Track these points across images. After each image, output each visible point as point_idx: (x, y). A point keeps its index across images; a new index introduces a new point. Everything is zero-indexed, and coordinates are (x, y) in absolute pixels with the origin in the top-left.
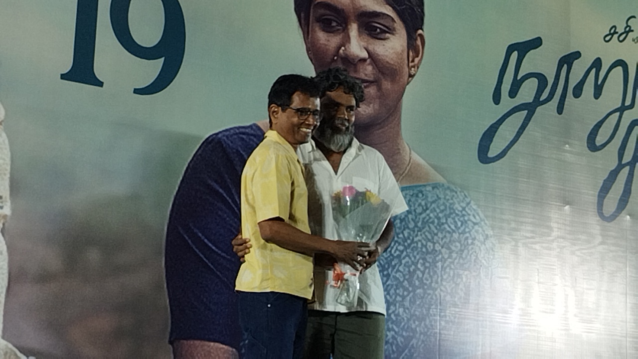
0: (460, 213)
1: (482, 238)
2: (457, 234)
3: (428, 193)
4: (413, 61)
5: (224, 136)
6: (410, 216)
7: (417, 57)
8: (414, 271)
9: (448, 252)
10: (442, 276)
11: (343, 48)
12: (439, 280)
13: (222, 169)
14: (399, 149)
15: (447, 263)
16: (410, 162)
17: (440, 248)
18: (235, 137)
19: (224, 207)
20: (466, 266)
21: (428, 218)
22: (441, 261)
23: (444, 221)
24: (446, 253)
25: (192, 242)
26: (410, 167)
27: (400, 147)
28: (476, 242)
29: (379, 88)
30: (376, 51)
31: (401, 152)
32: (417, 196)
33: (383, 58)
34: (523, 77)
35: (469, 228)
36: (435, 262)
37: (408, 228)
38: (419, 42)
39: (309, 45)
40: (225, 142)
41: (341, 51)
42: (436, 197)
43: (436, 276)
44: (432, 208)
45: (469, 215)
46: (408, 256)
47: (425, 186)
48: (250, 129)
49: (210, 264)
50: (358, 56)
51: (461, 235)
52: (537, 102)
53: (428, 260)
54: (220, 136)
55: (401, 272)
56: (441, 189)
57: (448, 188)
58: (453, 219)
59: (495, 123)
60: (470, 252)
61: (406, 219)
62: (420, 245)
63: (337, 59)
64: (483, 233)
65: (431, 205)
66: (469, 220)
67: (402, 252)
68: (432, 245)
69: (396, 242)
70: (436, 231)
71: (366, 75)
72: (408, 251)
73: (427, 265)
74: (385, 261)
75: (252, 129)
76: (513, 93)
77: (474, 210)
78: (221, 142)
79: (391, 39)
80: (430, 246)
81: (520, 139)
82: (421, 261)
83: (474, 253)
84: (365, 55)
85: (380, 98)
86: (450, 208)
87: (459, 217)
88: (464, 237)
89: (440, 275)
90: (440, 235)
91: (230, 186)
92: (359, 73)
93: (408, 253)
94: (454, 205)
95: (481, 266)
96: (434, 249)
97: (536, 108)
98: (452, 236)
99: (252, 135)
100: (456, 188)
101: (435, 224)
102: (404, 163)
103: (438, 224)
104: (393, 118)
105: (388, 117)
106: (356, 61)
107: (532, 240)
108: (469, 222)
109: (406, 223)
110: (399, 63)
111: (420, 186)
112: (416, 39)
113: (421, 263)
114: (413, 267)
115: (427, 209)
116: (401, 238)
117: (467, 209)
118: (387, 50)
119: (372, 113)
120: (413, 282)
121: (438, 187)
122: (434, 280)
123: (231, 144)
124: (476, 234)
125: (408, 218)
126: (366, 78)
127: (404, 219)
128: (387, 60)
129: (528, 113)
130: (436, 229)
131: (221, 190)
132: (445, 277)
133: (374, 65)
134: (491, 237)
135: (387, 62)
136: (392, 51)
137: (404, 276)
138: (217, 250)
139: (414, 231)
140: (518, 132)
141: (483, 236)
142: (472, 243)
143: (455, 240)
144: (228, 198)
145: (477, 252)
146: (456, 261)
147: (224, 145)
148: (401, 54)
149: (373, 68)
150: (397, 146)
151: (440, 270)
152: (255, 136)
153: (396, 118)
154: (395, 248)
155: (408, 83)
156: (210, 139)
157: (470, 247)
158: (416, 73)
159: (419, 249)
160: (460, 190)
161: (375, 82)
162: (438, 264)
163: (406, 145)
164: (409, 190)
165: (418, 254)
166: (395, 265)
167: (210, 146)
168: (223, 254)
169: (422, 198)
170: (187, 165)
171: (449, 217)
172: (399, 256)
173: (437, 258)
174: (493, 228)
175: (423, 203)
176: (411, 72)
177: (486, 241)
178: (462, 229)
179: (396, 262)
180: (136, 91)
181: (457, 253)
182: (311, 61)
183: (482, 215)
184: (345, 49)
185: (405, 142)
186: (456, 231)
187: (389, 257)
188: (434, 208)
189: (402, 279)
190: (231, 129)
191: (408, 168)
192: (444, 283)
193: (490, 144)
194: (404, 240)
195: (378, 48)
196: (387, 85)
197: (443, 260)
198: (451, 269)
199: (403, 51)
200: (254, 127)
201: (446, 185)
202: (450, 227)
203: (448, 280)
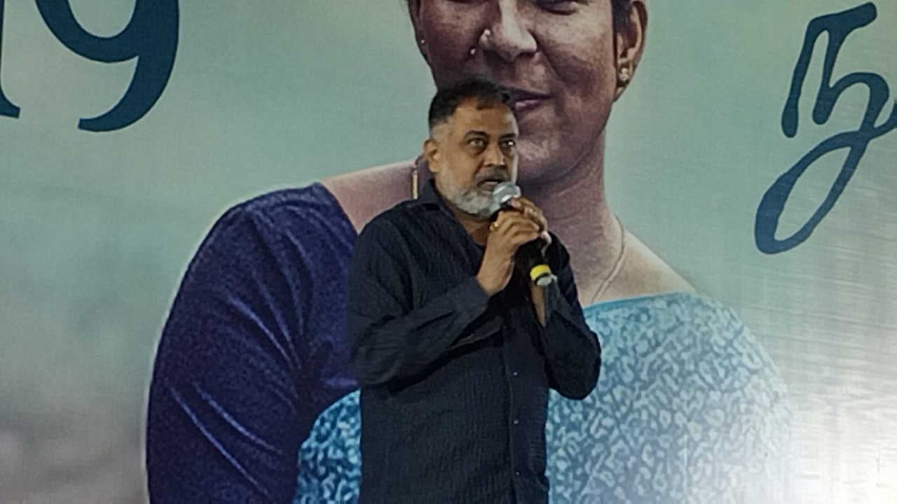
0: (722, 352)
1: (766, 401)
2: (719, 393)
3: (659, 312)
4: (624, 55)
5: (257, 208)
6: (625, 359)
7: (633, 46)
8: (635, 466)
9: (700, 427)
10: (689, 476)
11: (487, 32)
12: (685, 484)
13: (254, 274)
14: (601, 228)
15: (699, 450)
16: (622, 252)
17: (685, 420)
18: (279, 210)
19: (259, 348)
20: (737, 455)
21: (659, 362)
22: (688, 447)
23: (692, 367)
24: (697, 431)
25: (198, 417)
26: (624, 262)
27: (602, 224)
28: (755, 408)
29: (560, 109)
30: (552, 35)
31: (605, 233)
32: (638, 319)
33: (567, 49)
34: (841, 81)
35: (740, 381)
36: (675, 448)
37: (622, 383)
38: (635, 18)
39: (420, 28)
40: (260, 221)
41: (484, 38)
42: (674, 320)
43: (677, 477)
44: (667, 341)
45: (740, 354)
46: (622, 437)
47: (652, 299)
48: (308, 195)
49: (234, 462)
50: (516, 47)
51: (726, 395)
52: (869, 131)
53: (663, 445)
54: (249, 208)
55: (607, 469)
56: (683, 305)
57: (699, 302)
58: (710, 363)
59: (785, 174)
60: (744, 429)
61: (618, 365)
62: (645, 416)
63: (476, 53)
64: (768, 389)
65: (665, 338)
66: (741, 364)
67: (610, 430)
68: (668, 415)
69: (599, 410)
70: (675, 388)
71: (533, 84)
72: (624, 427)
73: (661, 454)
74: (578, 449)
75: (312, 194)
76: (821, 114)
77: (751, 345)
78: (252, 221)
79: (581, 12)
80: (665, 419)
81: (837, 203)
82: (648, 448)
83: (752, 430)
84: (530, 44)
85: (560, 129)
86: (703, 342)
87: (720, 360)
88: (731, 399)
89: (685, 473)
90: (684, 395)
91: (272, 307)
92: (520, 80)
93: (624, 433)
94: (710, 337)
95: (766, 455)
96: (673, 425)
97: (867, 143)
98: (707, 396)
99: (312, 205)
100: (713, 302)
101: (675, 375)
102: (611, 256)
103: (680, 374)
104: (588, 166)
105: (577, 166)
106: (514, 55)
107: (865, 402)
108: (740, 369)
109: (617, 374)
110: (598, 57)
111: (643, 300)
112: (630, 12)
113: (648, 452)
114: (633, 459)
115: (658, 344)
116: (608, 403)
117: (736, 344)
118: (573, 35)
119: (547, 159)
120: (634, 490)
121: (680, 301)
122: (675, 483)
123: (271, 225)
124: (754, 392)
125: (622, 363)
126: (533, 90)
127: (613, 365)
128: (575, 53)
129: (851, 153)
130: (677, 382)
131: (253, 316)
132: (695, 478)
133: (548, 63)
134: (784, 396)
135: (575, 58)
136: (583, 37)
137: (616, 477)
138: (247, 434)
139: (633, 390)
140: (833, 190)
141: (768, 395)
142: (748, 411)
143: (714, 405)
144: (267, 331)
145: (757, 427)
146: (717, 446)
147: (259, 227)
148: (600, 41)
149: (547, 71)
150: (598, 222)
151: (686, 463)
152: (318, 208)
153: (592, 166)
154: (596, 422)
155: (615, 99)
156: (230, 216)
157: (744, 418)
158: (631, 76)
159: (644, 425)
160: (721, 305)
161: (551, 97)
162: (680, 454)
163: (614, 218)
164: (622, 307)
165: (642, 433)
166: (598, 456)
167: (230, 228)
168: (260, 441)
169: (649, 324)
170: (185, 268)
171: (701, 360)
172: (604, 439)
173: (680, 442)
174: (787, 379)
175: (650, 334)
176: (621, 76)
177: (775, 405)
178: (727, 382)
179: (599, 451)
180: (85, 125)
181: (718, 430)
182: (425, 56)
183: (765, 356)
184: (492, 33)
185: (611, 215)
186: (716, 387)
187: (585, 440)
188: (671, 343)
189: (611, 484)
190: (271, 194)
191: (620, 264)
192: (695, 490)
193: (780, 213)
194: (615, 407)
195: (557, 30)
196: (574, 103)
197: (691, 444)
198: (706, 461)
199: (604, 36)
200: (316, 191)
201: (694, 295)
202: (703, 379)
203: (701, 484)
